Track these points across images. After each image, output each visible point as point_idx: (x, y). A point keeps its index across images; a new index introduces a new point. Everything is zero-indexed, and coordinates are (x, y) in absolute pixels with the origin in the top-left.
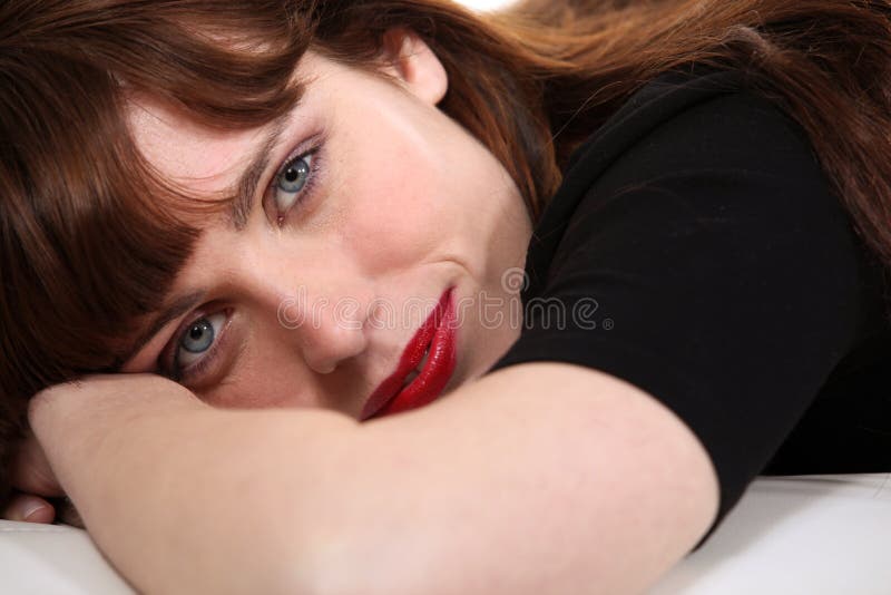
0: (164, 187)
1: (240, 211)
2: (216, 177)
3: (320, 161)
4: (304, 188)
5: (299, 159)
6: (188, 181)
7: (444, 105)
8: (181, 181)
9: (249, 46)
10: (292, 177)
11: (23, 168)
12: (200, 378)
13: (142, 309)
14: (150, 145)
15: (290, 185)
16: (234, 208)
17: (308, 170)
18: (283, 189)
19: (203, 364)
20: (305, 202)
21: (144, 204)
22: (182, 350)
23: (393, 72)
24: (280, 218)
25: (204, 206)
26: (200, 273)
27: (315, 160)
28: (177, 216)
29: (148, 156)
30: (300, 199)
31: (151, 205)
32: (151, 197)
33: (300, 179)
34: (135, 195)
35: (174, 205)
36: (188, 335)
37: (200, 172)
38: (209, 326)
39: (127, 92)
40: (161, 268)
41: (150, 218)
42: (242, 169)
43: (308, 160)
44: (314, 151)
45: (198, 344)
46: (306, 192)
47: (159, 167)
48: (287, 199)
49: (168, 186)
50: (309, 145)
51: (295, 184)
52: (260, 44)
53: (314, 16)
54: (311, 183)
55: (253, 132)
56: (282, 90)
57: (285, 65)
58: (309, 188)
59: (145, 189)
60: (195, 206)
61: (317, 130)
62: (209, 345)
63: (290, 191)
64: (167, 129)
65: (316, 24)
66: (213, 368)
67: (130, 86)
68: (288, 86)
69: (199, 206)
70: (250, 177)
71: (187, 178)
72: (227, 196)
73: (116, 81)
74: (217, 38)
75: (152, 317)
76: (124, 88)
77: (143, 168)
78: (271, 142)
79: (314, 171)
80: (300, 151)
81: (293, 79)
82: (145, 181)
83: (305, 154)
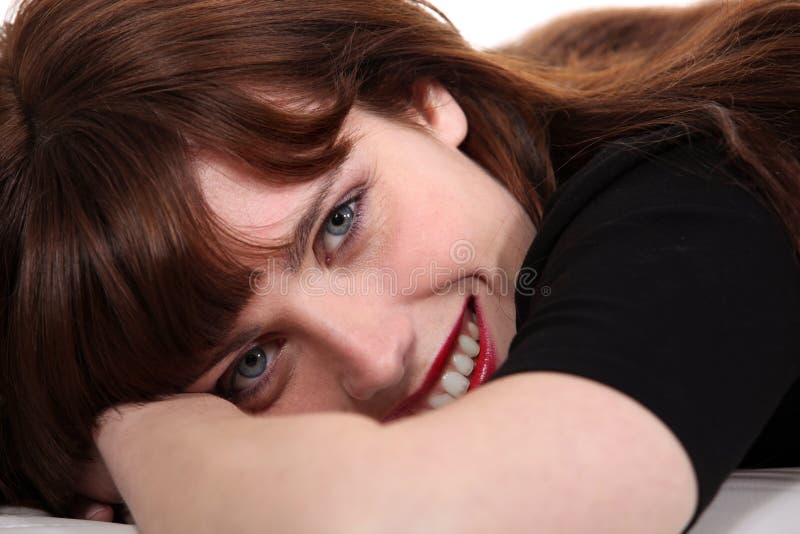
0: (229, 235)
1: (295, 255)
2: (275, 225)
3: (364, 207)
4: (349, 231)
5: (344, 206)
6: (249, 230)
7: (465, 147)
8: (243, 230)
9: (300, 105)
10: (339, 221)
11: (104, 221)
12: (252, 401)
13: (210, 344)
14: (216, 197)
15: (336, 229)
16: (289, 253)
17: (352, 214)
18: (330, 232)
19: (256, 389)
20: (351, 245)
21: (213, 253)
22: (238, 375)
23: (422, 121)
24: (327, 260)
25: (264, 252)
26: (260, 312)
27: (358, 206)
28: (241, 261)
29: (213, 207)
30: (345, 242)
31: (217, 252)
32: (219, 245)
33: (346, 223)
34: (205, 244)
35: (238, 252)
36: (244, 362)
37: (260, 220)
38: (264, 355)
39: (194, 150)
40: (227, 309)
41: (218, 265)
42: (297, 218)
43: (352, 206)
44: (358, 199)
45: (251, 370)
46: (350, 235)
47: (223, 216)
48: (334, 241)
49: (232, 234)
50: (353, 194)
51: (341, 228)
52: (309, 104)
53: (358, 76)
54: (355, 227)
55: (308, 185)
56: (330, 147)
57: (332, 123)
58: (354, 232)
59: (214, 238)
60: (256, 252)
61: (363, 180)
62: (263, 371)
63: (336, 234)
64: (230, 182)
65: (359, 84)
66: (265, 393)
67: (199, 145)
68: (336, 143)
69: (260, 252)
70: (304, 225)
71: (249, 227)
72: (284, 243)
73: (184, 140)
74: (272, 99)
75: (215, 350)
76: (192, 146)
77: (210, 219)
78: (323, 193)
79: (358, 216)
80: (346, 199)
81: (340, 136)
82: (213, 231)
83: (350, 201)
